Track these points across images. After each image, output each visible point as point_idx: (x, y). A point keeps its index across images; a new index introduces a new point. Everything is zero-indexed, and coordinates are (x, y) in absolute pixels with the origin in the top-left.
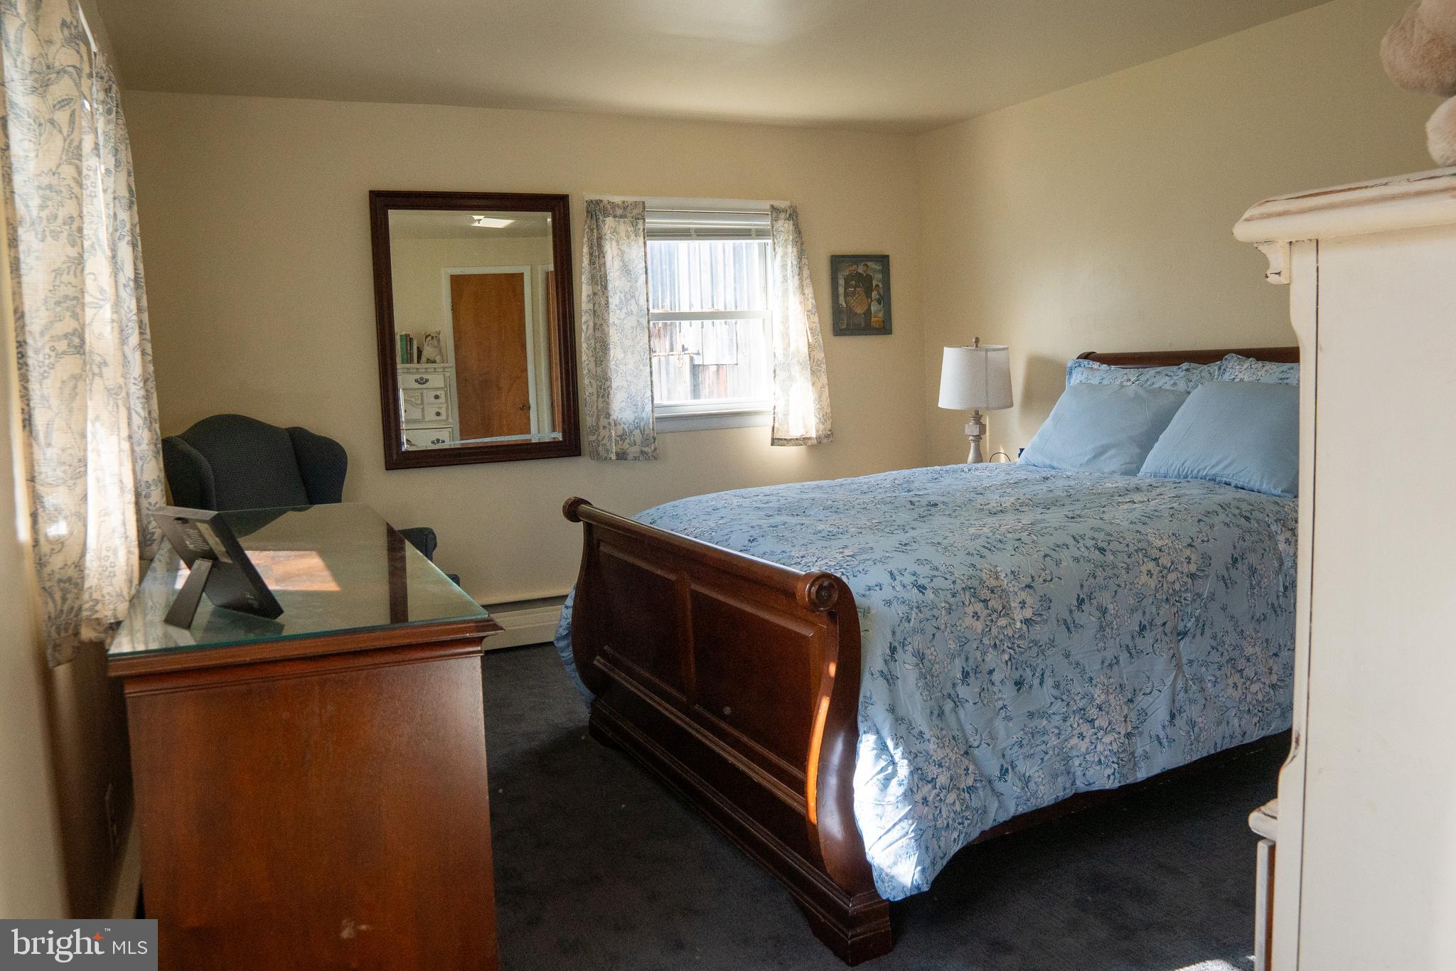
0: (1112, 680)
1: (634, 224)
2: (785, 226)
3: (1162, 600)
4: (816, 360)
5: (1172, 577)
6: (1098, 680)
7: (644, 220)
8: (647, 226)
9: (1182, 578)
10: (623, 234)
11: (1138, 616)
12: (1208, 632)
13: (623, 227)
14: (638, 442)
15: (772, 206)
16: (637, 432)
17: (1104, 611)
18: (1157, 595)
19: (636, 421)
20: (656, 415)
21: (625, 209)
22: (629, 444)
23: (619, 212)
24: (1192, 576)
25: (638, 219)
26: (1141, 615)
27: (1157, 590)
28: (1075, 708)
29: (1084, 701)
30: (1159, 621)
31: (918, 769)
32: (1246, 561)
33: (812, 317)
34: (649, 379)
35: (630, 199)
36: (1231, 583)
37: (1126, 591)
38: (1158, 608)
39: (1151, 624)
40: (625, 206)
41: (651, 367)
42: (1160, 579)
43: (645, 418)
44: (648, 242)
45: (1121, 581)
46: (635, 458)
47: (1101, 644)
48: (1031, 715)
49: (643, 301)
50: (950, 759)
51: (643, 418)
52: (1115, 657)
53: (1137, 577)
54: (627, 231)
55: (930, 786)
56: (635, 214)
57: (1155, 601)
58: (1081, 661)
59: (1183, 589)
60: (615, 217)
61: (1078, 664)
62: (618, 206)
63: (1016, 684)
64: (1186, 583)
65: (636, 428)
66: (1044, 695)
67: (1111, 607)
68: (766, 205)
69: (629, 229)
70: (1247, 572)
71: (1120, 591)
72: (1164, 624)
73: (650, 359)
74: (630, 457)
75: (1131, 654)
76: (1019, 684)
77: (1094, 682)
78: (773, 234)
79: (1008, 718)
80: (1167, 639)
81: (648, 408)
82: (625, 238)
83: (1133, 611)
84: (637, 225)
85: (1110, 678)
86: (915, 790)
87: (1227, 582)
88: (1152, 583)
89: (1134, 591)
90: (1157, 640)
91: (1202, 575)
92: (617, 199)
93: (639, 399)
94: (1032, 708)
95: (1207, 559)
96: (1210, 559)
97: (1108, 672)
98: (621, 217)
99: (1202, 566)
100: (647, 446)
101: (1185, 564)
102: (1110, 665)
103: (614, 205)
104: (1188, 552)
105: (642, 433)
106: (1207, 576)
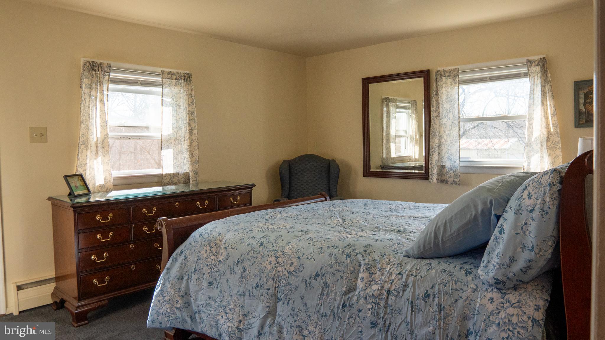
0: (239, 301)
1: (454, 79)
2: (536, 69)
3: (270, 277)
4: (554, 141)
5: (280, 269)
6: (234, 298)
7: (459, 76)
8: (460, 79)
9: (284, 271)
10: (449, 84)
11: (257, 279)
12: (290, 305)
13: (449, 81)
14: (452, 177)
15: (528, 60)
16: (452, 172)
17: (244, 270)
18: (269, 274)
19: (451, 167)
20: (461, 165)
21: (450, 72)
22: (449, 177)
23: (447, 74)
24: (290, 273)
25: (456, 76)
26: (259, 280)
27: (270, 272)
28: (223, 304)
29: (226, 303)
30: (266, 286)
31: (162, 291)
32: (324, 279)
33: (554, 117)
34: (458, 148)
35: (453, 68)
36: (310, 286)
37: (257, 266)
38: (267, 280)
39: (261, 286)
40: (450, 71)
41: (459, 143)
42: (274, 267)
43: (456, 166)
44: (459, 86)
45: (257, 261)
46: (451, 184)
47: (240, 284)
48: (210, 298)
49: (456, 113)
50: (171, 294)
51: (455, 166)
52: (243, 292)
53: (264, 261)
54: (451, 82)
55: (163, 298)
56: (454, 75)
57: (267, 276)
58: (231, 287)
59: (283, 277)
60: (445, 76)
61: (230, 287)
62: (447, 71)
63: (209, 283)
64: (285, 275)
65: (451, 170)
66: (216, 293)
67: (248, 269)
68: (524, 60)
69: (452, 81)
70: (322, 284)
71: (254, 264)
72: (268, 289)
73: (459, 139)
74: (449, 183)
75: (250, 295)
76: (210, 283)
77: (232, 298)
78: (529, 75)
79: (203, 294)
80: (268, 297)
81: (458, 161)
82: (449, 85)
83: (256, 276)
84: (455, 79)
85: (239, 300)
86: (158, 296)
87: (308, 284)
88: (269, 267)
89: (260, 267)
90: (263, 295)
91: (295, 274)
92: (447, 68)
93: (452, 157)
94: (211, 295)
95: (302, 267)
96: (303, 269)
97: (239, 297)
98: (448, 76)
99: (298, 270)
100: (457, 179)
101: (289, 265)
102: (240, 294)
103: (445, 71)
104: (294, 260)
105: (454, 172)
106: (297, 276)
